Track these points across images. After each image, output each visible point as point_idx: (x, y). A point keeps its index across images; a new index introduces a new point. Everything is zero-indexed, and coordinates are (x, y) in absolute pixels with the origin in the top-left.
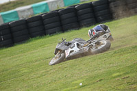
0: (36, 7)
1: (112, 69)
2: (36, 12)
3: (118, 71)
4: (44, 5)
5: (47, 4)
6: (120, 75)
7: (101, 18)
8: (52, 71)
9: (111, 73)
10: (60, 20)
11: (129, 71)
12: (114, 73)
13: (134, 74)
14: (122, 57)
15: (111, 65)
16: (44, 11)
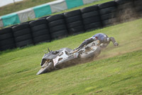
0: (7, 19)
1: (85, 83)
2: (6, 23)
3: (91, 85)
4: (14, 16)
5: (17, 15)
6: (94, 89)
7: (73, 29)
8: (23, 86)
9: (84, 87)
10: (31, 32)
11: (103, 84)
12: (87, 86)
13: (108, 88)
14: (95, 70)
15: (84, 79)
16: (15, 23)
